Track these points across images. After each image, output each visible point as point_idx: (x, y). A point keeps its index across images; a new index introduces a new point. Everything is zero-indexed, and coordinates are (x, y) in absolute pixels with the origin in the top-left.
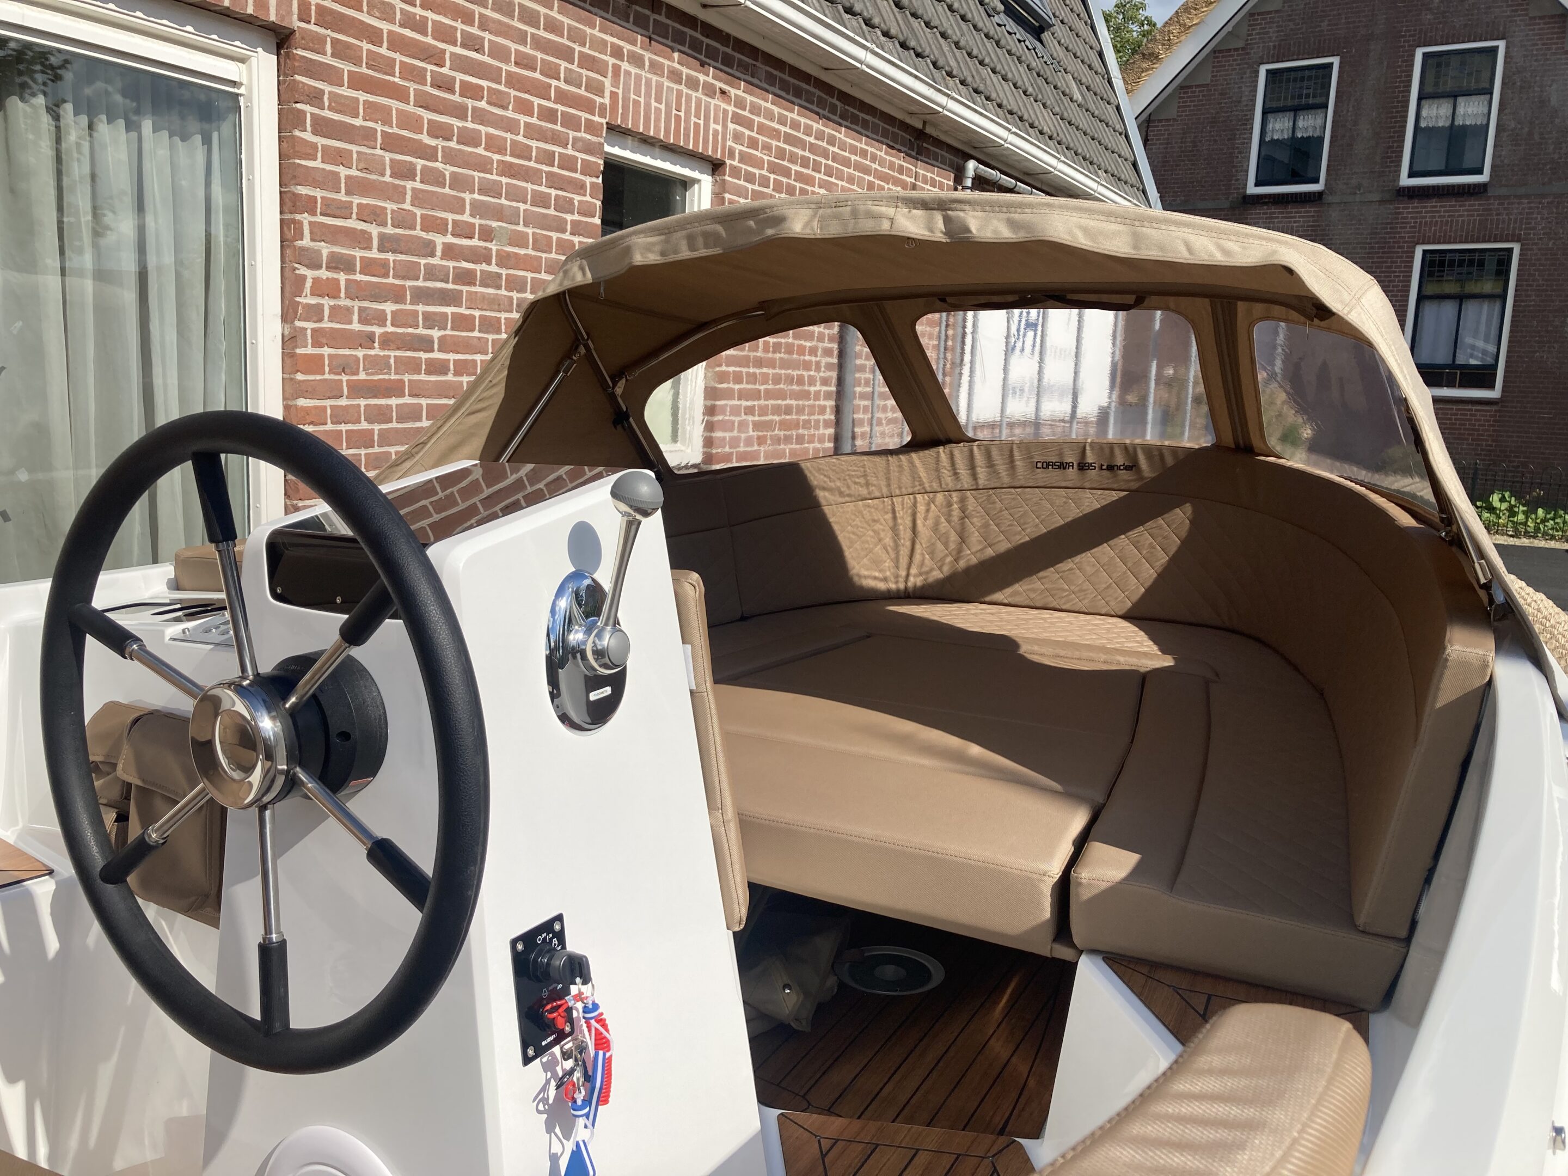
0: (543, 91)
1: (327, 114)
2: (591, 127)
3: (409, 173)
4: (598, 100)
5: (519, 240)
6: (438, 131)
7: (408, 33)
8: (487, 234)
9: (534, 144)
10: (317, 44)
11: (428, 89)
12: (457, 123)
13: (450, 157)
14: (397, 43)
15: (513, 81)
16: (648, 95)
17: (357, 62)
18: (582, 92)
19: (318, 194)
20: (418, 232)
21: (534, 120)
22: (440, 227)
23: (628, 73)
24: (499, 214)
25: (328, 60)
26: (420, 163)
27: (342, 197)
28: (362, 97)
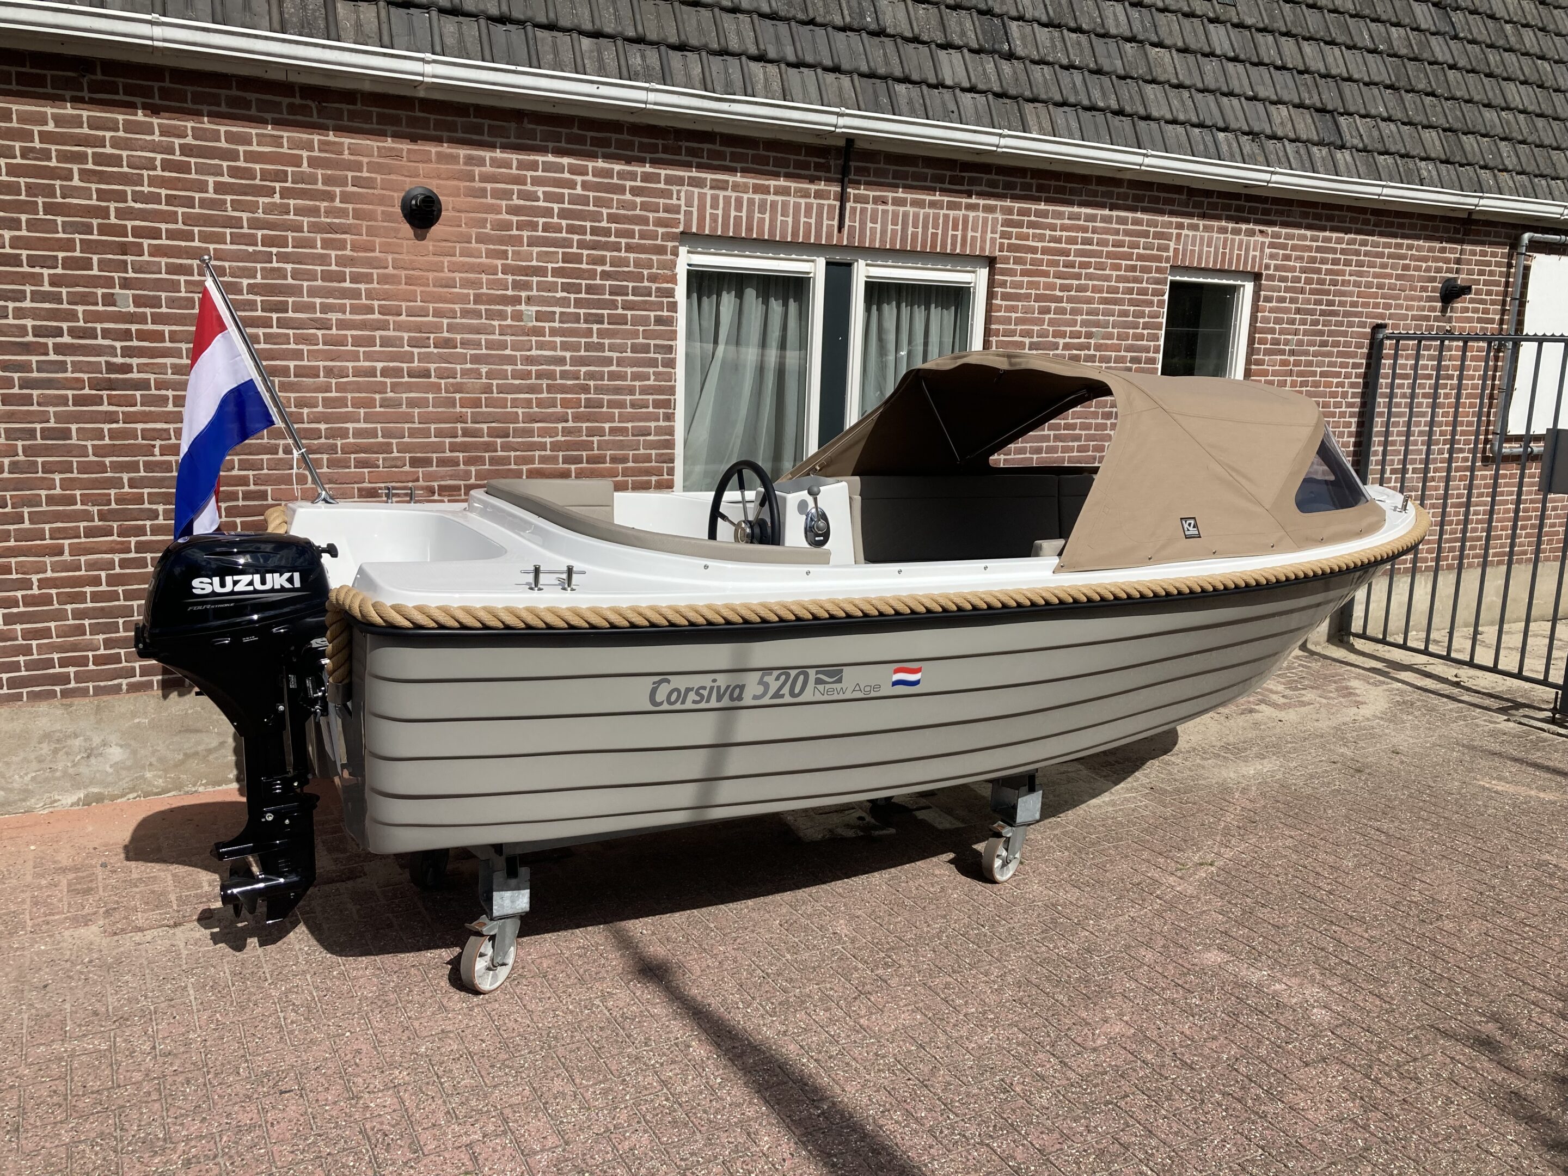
0: (1128, 257)
1: (1008, 290)
2: (1159, 270)
3: (1047, 311)
4: (1165, 254)
5: (1110, 336)
6: (1063, 288)
7: (1052, 245)
8: (1089, 335)
9: (1121, 285)
10: (1006, 260)
11: (1061, 269)
12: (1075, 282)
13: (1070, 300)
14: (1045, 251)
15: (1109, 255)
16: (1201, 244)
17: (1025, 264)
18: (1155, 252)
19: (1001, 327)
20: (1050, 339)
21: (1122, 273)
22: (1063, 335)
23: (1187, 236)
24: (1097, 324)
25: (1011, 266)
26: (1053, 305)
27: (1013, 327)
28: (1026, 279)
